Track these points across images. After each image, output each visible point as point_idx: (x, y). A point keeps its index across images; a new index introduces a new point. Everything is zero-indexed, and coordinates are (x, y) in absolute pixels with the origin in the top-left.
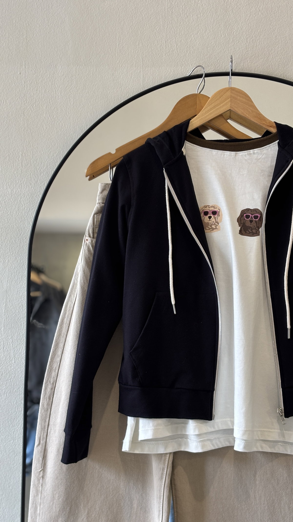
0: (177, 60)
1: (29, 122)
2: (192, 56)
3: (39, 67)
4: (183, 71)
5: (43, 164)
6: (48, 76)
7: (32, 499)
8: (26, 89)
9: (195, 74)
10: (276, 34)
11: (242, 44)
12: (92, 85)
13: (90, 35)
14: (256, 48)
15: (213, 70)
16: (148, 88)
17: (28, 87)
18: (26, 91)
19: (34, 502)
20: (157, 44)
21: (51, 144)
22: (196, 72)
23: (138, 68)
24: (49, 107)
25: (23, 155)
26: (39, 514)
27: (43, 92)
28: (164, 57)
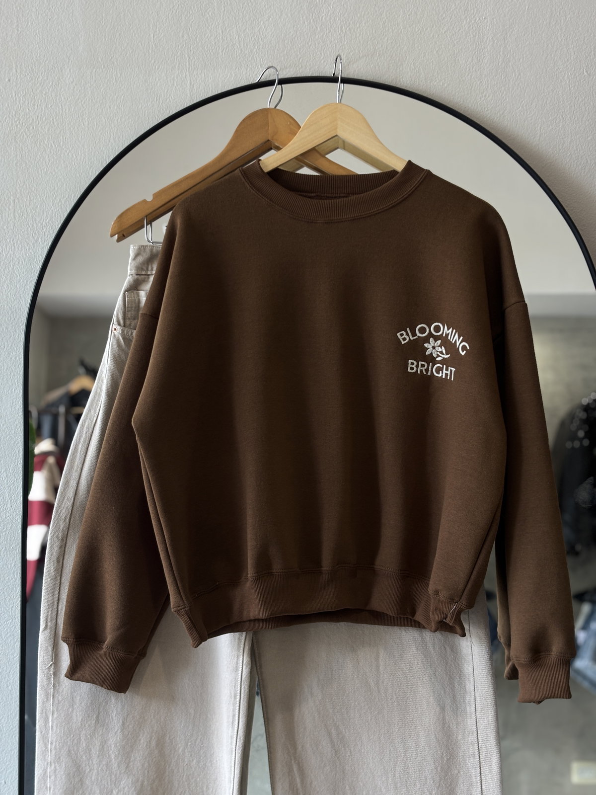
0: (240, 59)
1: (24, 152)
2: (262, 53)
3: (37, 70)
4: (249, 75)
5: (45, 213)
6: (51, 84)
7: (39, 707)
8: (18, 103)
9: (267, 80)
10: (384, 20)
11: (335, 35)
12: (115, 97)
13: (112, 23)
14: (355, 40)
15: (293, 73)
16: (198, 101)
17: (22, 101)
18: (18, 105)
19: (44, 711)
20: (210, 35)
21: (57, 185)
22: (268, 77)
23: (183, 71)
24: (53, 130)
25: (16, 201)
26: (52, 727)
27: (43, 107)
28: (221, 54)
